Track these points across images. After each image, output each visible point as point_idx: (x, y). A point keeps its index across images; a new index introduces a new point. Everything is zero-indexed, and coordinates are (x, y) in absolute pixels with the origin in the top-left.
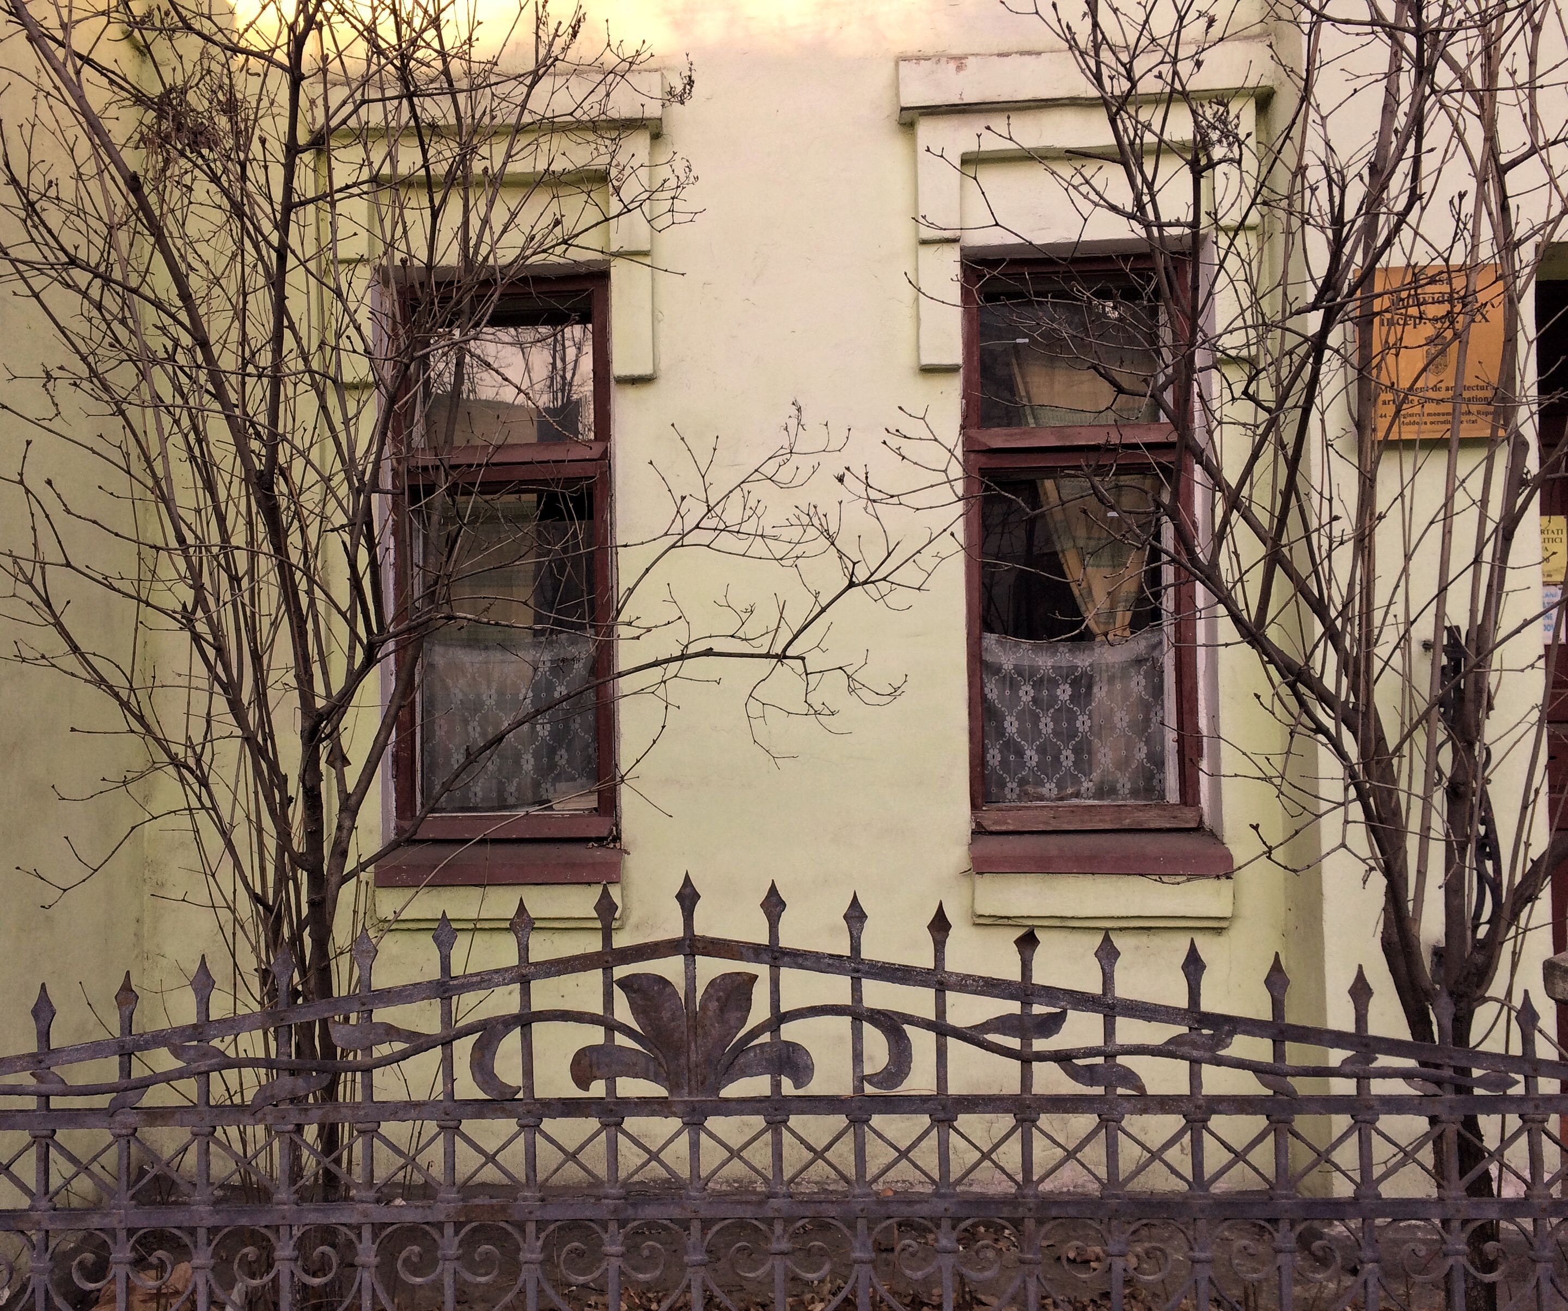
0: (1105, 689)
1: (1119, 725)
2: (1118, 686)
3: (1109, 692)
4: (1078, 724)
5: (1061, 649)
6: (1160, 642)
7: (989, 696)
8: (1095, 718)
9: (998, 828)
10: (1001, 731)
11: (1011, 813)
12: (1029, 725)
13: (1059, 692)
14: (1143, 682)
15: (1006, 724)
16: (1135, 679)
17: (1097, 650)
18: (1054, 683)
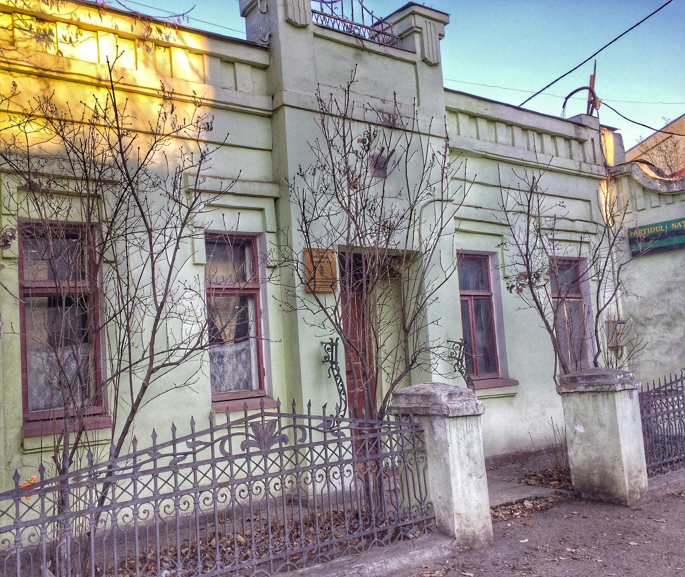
6: (249, 344)
9: (216, 400)
11: (219, 396)
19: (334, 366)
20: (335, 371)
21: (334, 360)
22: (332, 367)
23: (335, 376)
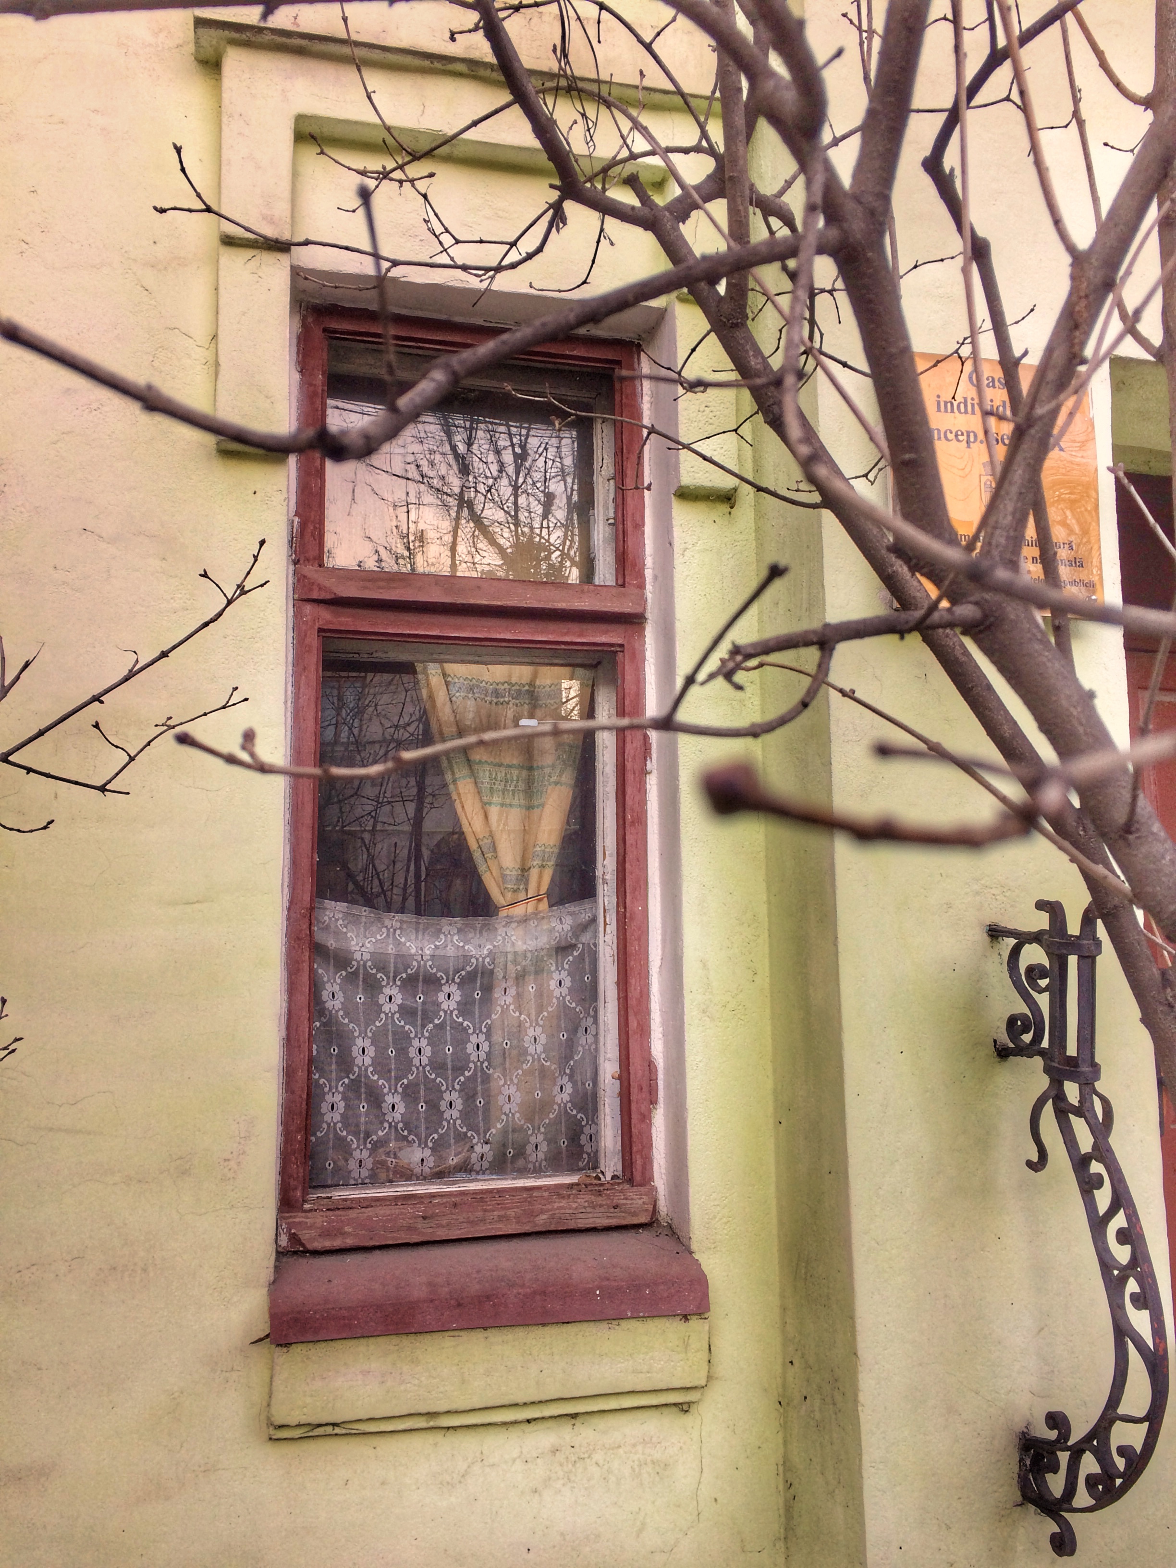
0: (512, 991)
1: (531, 1050)
2: (531, 989)
3: (519, 996)
4: (470, 1048)
5: (446, 929)
6: (594, 920)
7: (329, 1005)
8: (497, 1038)
9: (328, 1244)
10: (345, 1063)
11: (352, 1214)
12: (391, 1052)
13: (441, 997)
14: (567, 982)
15: (356, 1051)
16: (556, 976)
17: (501, 931)
18: (432, 982)
19: (1072, 1091)
20: (1079, 1125)
21: (1072, 1050)
22: (1059, 1098)
23: (1081, 1163)
